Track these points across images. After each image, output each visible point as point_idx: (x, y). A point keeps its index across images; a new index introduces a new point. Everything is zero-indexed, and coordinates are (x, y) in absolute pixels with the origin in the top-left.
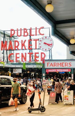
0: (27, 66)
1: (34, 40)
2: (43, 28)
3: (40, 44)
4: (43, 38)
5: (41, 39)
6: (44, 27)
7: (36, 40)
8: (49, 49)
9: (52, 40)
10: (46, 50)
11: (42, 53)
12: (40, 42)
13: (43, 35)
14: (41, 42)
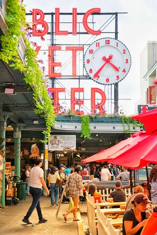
0: (95, 128)
1: (67, 49)
2: (96, 12)
3: (88, 61)
4: (98, 45)
5: (94, 47)
6: (99, 9)
7: (74, 49)
8: (118, 77)
9: (126, 51)
10: (108, 80)
11: (94, 90)
12: (88, 56)
13: (99, 33)
14: (91, 55)
